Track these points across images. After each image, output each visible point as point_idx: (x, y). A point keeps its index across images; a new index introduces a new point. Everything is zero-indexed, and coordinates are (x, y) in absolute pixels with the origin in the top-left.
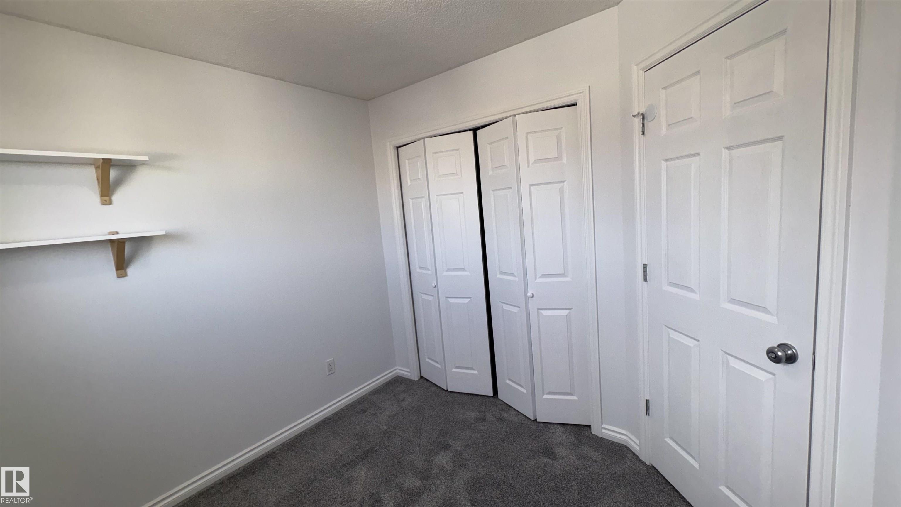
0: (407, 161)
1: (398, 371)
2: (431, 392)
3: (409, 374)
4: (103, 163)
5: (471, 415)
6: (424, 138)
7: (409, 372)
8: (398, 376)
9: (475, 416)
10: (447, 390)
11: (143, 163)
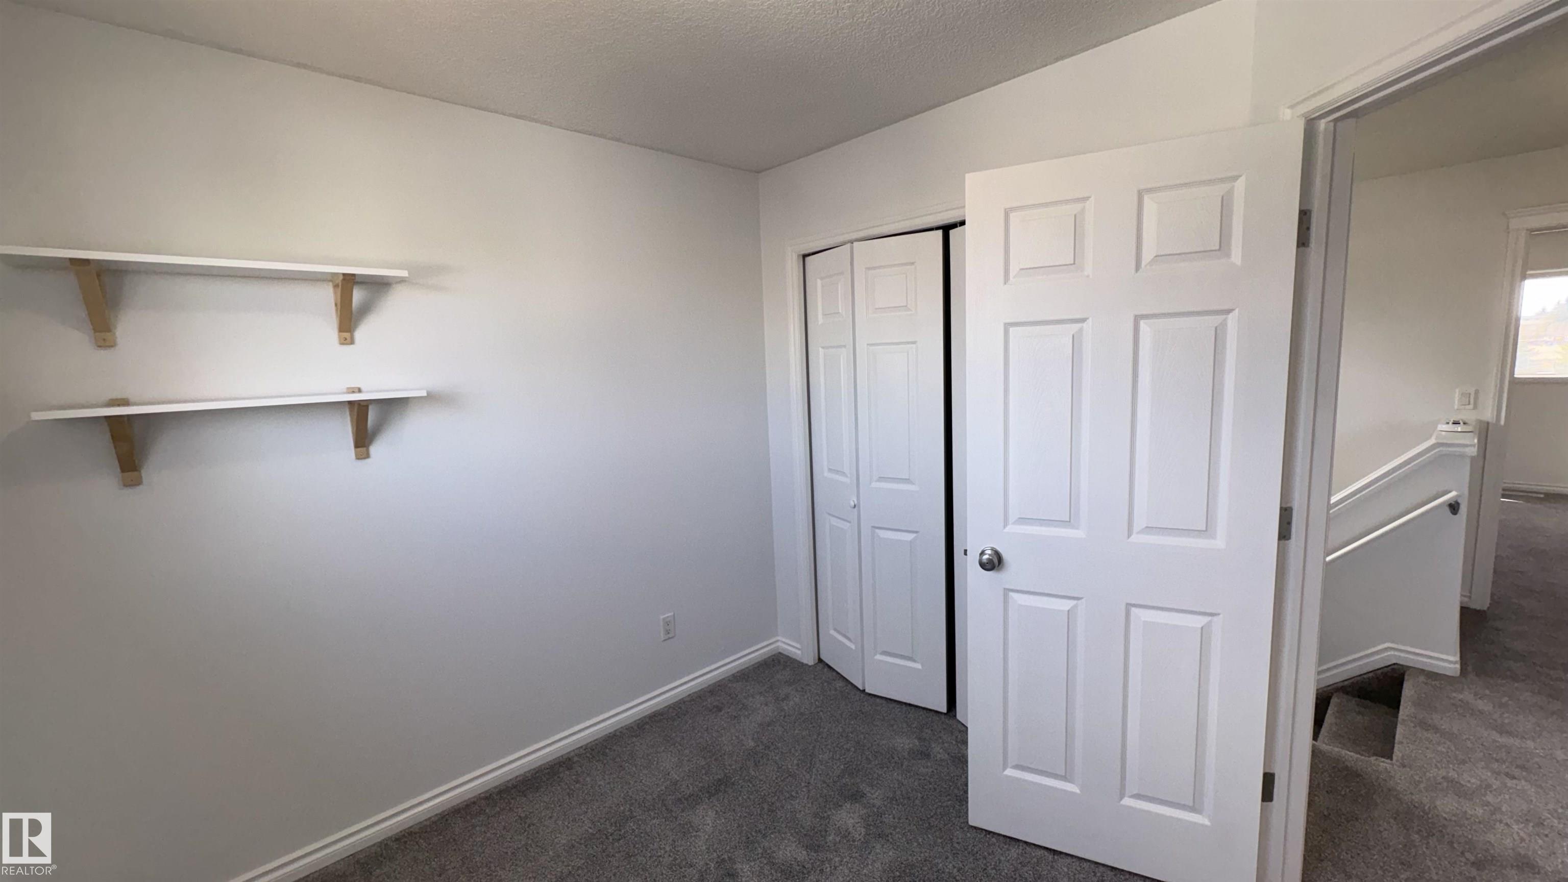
0: (819, 282)
1: (779, 644)
2: (836, 690)
3: (799, 652)
4: (344, 279)
5: (904, 743)
6: (852, 242)
7: (799, 649)
8: (780, 653)
9: (911, 745)
10: (864, 690)
11: (401, 281)
